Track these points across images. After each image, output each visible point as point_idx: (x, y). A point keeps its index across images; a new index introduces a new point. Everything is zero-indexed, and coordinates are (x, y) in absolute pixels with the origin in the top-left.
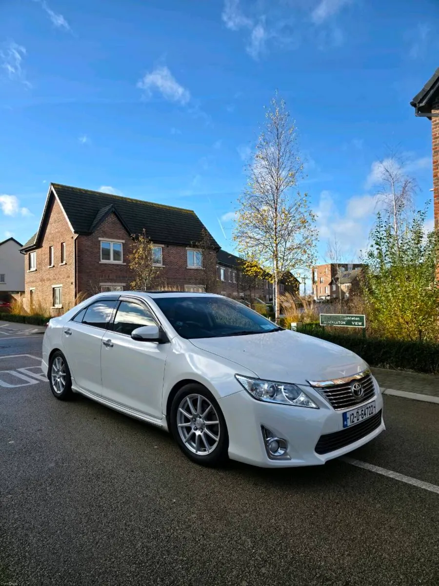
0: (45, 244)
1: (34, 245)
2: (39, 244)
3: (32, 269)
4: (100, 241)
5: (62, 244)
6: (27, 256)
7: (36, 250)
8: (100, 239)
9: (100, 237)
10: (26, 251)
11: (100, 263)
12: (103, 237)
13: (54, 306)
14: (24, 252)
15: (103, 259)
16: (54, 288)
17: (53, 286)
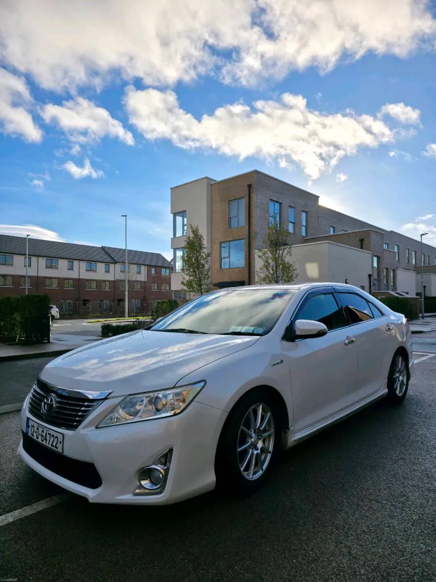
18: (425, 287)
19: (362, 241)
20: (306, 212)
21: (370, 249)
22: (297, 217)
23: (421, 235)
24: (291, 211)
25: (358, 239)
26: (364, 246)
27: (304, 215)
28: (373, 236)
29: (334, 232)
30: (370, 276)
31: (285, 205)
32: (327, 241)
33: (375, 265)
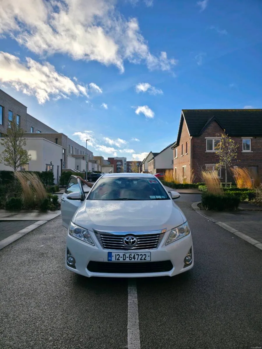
0: (181, 144)
1: (176, 145)
2: (178, 144)
3: (176, 157)
4: (206, 139)
5: (186, 143)
6: (174, 150)
7: (178, 147)
8: (206, 138)
9: (206, 137)
10: (174, 148)
11: (205, 152)
12: (208, 137)
13: (183, 177)
14: (173, 149)
15: (207, 150)
16: (183, 168)
17: (183, 166)
18: (78, 166)
19: (57, 139)
20: (19, 116)
21: (61, 144)
22: (14, 118)
23: (87, 140)
24: (10, 113)
25: (55, 138)
26: (58, 142)
27: (18, 118)
28: (63, 137)
29: (33, 132)
30: (61, 160)
31: (6, 109)
32: (43, 138)
33: (63, 152)
